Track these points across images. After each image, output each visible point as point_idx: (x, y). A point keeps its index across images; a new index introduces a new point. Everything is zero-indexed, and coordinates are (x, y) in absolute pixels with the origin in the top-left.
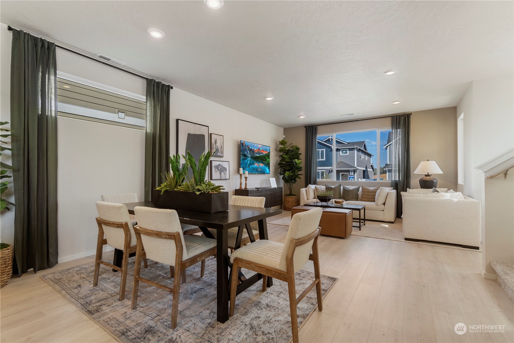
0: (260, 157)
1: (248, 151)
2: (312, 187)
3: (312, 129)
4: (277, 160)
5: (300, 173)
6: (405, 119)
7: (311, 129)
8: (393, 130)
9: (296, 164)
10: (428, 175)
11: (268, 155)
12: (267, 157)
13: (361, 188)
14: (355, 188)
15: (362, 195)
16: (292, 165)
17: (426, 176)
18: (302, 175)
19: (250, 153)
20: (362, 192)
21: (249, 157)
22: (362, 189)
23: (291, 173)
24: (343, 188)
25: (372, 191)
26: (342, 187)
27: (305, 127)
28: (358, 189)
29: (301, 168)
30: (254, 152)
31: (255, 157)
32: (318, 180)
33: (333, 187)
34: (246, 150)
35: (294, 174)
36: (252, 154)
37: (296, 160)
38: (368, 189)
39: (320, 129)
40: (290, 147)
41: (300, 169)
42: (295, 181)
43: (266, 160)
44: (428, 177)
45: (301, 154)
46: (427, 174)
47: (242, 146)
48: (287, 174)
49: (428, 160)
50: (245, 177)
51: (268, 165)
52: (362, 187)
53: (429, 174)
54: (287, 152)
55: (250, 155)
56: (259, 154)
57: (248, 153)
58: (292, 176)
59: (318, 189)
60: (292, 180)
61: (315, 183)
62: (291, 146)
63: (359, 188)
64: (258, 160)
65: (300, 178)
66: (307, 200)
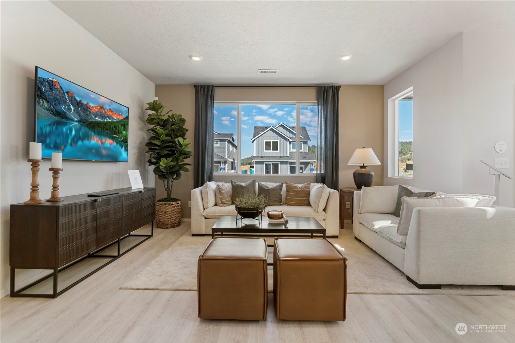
0: (105, 124)
1: (69, 105)
2: (212, 185)
3: (206, 90)
4: (143, 138)
5: (186, 161)
6: (333, 92)
7: (204, 90)
8: (320, 107)
9: (181, 145)
10: (363, 167)
11: (125, 124)
12: (122, 128)
13: (284, 186)
14: (277, 186)
15: (287, 195)
16: (172, 147)
17: (361, 167)
18: (189, 165)
19: (76, 111)
20: (287, 191)
21: (73, 120)
22: (287, 187)
23: (172, 161)
24: (259, 186)
25: (302, 189)
26: (257, 184)
27: (194, 86)
28: (281, 187)
29: (189, 152)
30: (90, 112)
31: (91, 123)
32: (215, 173)
33: (243, 184)
34: (65, 103)
35: (177, 163)
36: (82, 114)
37: (181, 140)
38: (296, 187)
39: (217, 91)
40: (169, 116)
41: (186, 155)
42: (179, 175)
43: (119, 133)
44: (363, 170)
45: (187, 130)
46: (362, 165)
47: (51, 89)
48: (164, 162)
49: (364, 147)
50: (51, 169)
51: (124, 142)
52: (286, 183)
53: (365, 165)
54: (164, 124)
55: (77, 115)
56: (103, 117)
57: (70, 109)
58: (173, 167)
59: (222, 190)
60: (172, 173)
61: (210, 179)
62: (170, 114)
63: (282, 185)
64: (99, 129)
65: (187, 170)
66: (204, 209)
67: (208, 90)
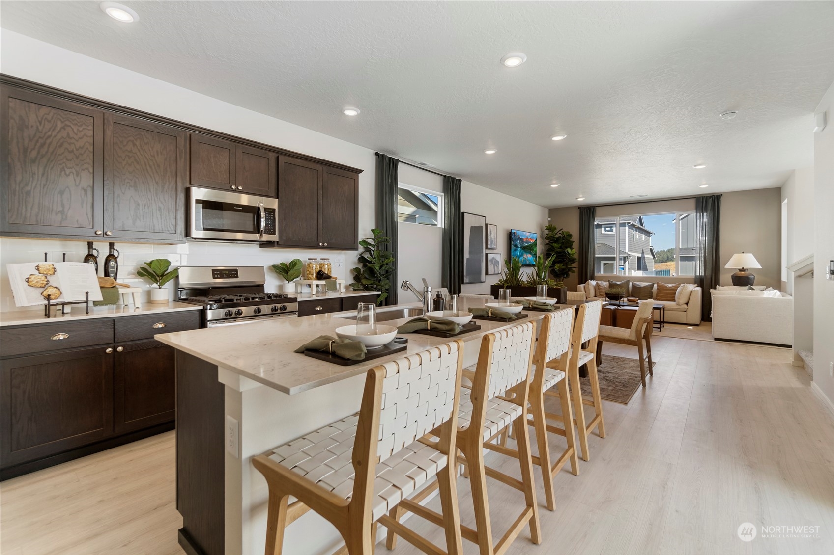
0: (528, 246)
1: (518, 241)
2: (593, 283)
3: (588, 210)
4: (542, 249)
5: (573, 265)
6: (713, 201)
7: (587, 210)
8: (698, 214)
9: (569, 254)
10: (743, 270)
11: (535, 244)
12: (534, 246)
13: (655, 285)
14: (649, 285)
15: (657, 293)
16: (563, 256)
17: (740, 271)
18: (575, 268)
19: (520, 243)
20: (658, 289)
21: (519, 248)
22: (658, 286)
23: (563, 266)
24: (632, 284)
25: (671, 288)
26: (630, 283)
27: (579, 208)
28: (652, 286)
29: (575, 259)
30: (524, 241)
31: (524, 247)
32: (596, 274)
33: (619, 283)
34: (516, 239)
35: (567, 267)
36: (522, 244)
37: (569, 250)
38: (666, 286)
39: (598, 210)
40: (560, 233)
41: (573, 261)
42: (568, 276)
43: (532, 250)
44: (743, 273)
45: (573, 242)
46: (741, 268)
47: (511, 235)
48: (558, 266)
49: (743, 252)
51: (535, 255)
52: (657, 283)
53: (744, 268)
54: (557, 240)
55: (520, 245)
56: (528, 243)
57: (518, 243)
58: (563, 270)
59: (600, 286)
60: (563, 274)
61: (592, 278)
62: (561, 232)
63: (653, 285)
64: (526, 250)
65: (574, 272)
66: (587, 298)
67: (590, 210)
